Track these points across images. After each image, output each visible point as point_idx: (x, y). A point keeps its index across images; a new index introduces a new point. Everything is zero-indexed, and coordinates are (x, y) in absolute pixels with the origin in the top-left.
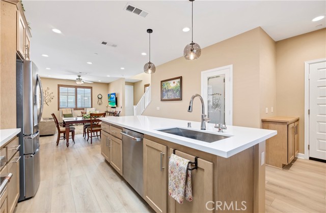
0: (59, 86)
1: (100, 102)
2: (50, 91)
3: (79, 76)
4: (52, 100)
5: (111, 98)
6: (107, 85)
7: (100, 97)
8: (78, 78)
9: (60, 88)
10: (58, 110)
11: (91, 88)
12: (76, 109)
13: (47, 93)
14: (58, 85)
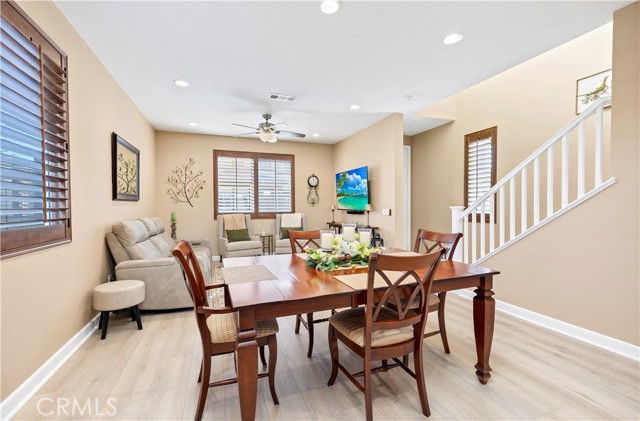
0: (217, 153)
1: (313, 196)
2: (195, 168)
3: (267, 117)
4: (200, 192)
5: (346, 185)
6: (332, 148)
7: (313, 182)
8: (265, 121)
9: (220, 159)
10: (215, 218)
11: (291, 158)
12: (256, 215)
13: (188, 173)
14: (215, 151)
